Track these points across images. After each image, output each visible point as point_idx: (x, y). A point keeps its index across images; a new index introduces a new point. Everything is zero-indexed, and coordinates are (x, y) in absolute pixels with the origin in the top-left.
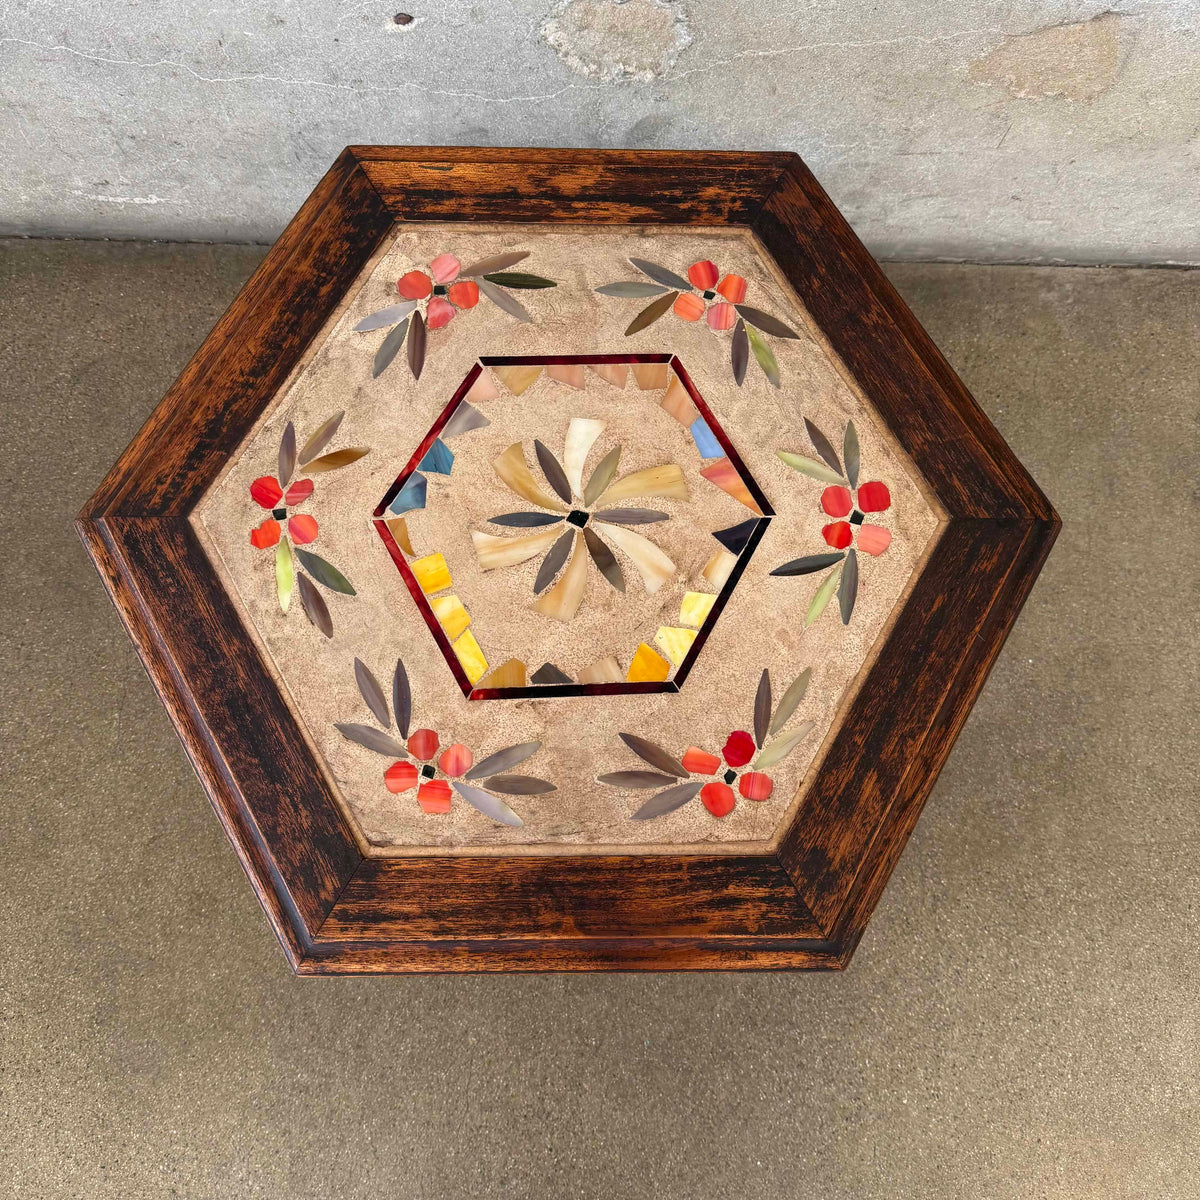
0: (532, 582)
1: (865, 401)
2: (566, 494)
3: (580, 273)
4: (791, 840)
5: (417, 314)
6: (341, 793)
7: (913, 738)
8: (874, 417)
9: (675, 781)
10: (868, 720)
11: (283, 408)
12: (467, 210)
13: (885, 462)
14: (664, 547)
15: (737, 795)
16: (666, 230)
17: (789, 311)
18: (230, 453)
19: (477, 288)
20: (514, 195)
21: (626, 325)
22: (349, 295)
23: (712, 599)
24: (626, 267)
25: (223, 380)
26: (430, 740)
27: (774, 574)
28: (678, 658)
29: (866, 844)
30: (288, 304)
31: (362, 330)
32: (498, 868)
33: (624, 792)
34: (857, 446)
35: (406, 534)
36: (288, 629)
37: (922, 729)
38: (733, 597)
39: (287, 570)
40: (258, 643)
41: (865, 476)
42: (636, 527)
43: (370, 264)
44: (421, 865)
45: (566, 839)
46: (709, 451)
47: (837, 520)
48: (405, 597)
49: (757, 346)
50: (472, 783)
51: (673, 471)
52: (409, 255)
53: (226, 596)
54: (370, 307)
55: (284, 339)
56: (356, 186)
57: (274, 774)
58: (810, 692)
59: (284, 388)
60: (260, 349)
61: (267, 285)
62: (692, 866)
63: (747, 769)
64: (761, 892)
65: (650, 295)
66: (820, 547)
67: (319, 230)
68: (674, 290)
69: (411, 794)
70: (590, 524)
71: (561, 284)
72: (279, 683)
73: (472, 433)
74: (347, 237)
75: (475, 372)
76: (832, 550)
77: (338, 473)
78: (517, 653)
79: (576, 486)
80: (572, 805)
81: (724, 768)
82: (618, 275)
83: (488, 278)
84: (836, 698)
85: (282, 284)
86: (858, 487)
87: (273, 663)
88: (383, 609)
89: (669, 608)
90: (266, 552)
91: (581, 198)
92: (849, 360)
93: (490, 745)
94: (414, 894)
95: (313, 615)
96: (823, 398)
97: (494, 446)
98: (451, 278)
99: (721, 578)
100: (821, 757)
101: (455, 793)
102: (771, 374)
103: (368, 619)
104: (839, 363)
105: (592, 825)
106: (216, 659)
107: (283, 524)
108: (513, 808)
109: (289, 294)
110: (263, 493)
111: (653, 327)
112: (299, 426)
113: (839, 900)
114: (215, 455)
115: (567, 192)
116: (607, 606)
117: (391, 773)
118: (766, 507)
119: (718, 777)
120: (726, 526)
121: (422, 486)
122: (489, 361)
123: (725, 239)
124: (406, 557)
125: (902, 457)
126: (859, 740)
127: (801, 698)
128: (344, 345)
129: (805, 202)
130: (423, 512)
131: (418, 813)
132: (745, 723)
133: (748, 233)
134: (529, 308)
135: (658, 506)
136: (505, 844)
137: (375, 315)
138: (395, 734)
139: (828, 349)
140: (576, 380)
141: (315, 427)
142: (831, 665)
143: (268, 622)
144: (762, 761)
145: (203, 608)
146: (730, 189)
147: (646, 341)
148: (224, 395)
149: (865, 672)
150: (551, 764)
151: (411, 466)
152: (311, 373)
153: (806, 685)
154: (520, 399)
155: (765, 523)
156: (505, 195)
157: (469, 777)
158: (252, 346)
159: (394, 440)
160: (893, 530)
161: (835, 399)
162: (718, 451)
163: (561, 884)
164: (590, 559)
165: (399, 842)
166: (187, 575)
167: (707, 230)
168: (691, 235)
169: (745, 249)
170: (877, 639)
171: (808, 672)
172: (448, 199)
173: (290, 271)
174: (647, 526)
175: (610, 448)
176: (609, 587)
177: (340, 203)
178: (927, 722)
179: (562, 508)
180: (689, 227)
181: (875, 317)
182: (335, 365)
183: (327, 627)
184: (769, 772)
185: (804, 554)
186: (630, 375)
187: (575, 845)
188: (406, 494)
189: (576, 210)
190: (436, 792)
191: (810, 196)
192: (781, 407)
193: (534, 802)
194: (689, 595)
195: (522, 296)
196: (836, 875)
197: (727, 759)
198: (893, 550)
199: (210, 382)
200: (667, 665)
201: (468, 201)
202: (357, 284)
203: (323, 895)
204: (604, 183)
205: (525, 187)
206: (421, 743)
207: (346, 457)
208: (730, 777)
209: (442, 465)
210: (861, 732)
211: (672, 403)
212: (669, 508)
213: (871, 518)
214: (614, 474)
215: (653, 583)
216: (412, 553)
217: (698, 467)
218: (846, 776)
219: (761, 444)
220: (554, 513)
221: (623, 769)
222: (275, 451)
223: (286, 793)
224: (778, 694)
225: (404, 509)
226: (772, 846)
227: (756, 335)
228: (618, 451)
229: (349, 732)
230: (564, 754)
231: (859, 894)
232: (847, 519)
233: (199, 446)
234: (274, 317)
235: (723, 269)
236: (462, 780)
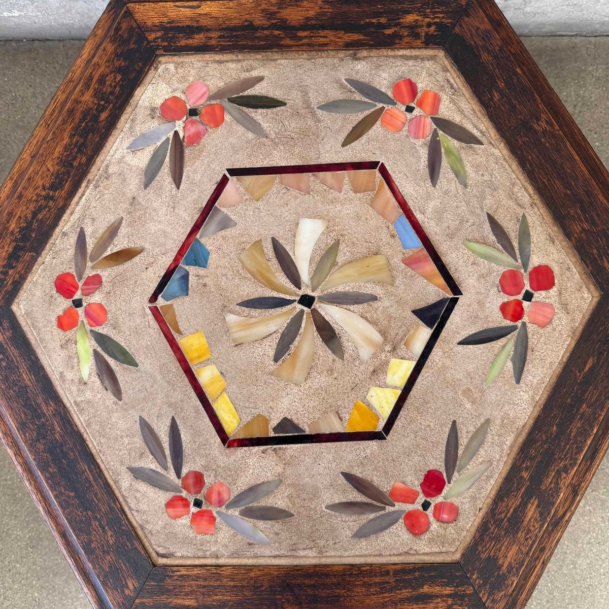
0: (272, 353)
1: (536, 197)
2: (296, 281)
3: (305, 93)
4: (471, 551)
5: (176, 133)
6: (136, 519)
7: (566, 473)
8: (543, 210)
9: (384, 509)
10: (532, 459)
11: (76, 216)
12: (213, 42)
13: (552, 249)
14: (373, 323)
15: (432, 519)
16: (374, 53)
17: (475, 120)
18: (39, 254)
19: (223, 109)
20: (250, 27)
21: (342, 137)
22: (123, 119)
23: (412, 365)
24: (342, 86)
25: (30, 194)
26: (198, 479)
27: (461, 343)
28: (385, 411)
29: (528, 553)
30: (76, 129)
31: (134, 148)
32: (252, 574)
33: (345, 518)
34: (529, 235)
35: (174, 316)
36: (88, 395)
37: (572, 465)
38: (428, 363)
39: (85, 347)
40: (68, 405)
41: (536, 261)
42: (352, 307)
43: (138, 92)
44: (196, 571)
45: (302, 553)
46: (410, 243)
47: (512, 298)
48: (175, 367)
49: (449, 152)
50: (230, 512)
51: (380, 260)
52: (168, 83)
53: (42, 368)
54: (140, 129)
55: (75, 158)
56: (124, 26)
57: (86, 505)
58: (489, 438)
59: (76, 199)
60: (57, 168)
61: (60, 112)
62: (396, 572)
63: (439, 499)
64: (448, 591)
65: (362, 111)
66: (499, 321)
67: (98, 65)
68: (381, 105)
69: (185, 520)
70: (316, 305)
71: (289, 103)
72: (85, 436)
73: (223, 233)
74: (119, 70)
75: (224, 182)
76: (508, 323)
77: (120, 268)
78: (262, 410)
79: (305, 274)
80: (306, 528)
81: (421, 498)
82: (336, 94)
83: (232, 100)
84: (508, 443)
85: (71, 112)
86: (529, 270)
87: (80, 420)
88: (159, 377)
89: (378, 372)
90: (70, 334)
91: (304, 27)
92: (522, 162)
93: (243, 484)
94: (191, 593)
95: (107, 383)
96: (502, 194)
97: (240, 244)
98: (202, 101)
99: (418, 347)
100: (496, 488)
101: (218, 519)
102: (460, 176)
103: (148, 385)
104: (514, 165)
105: (322, 542)
106: (39, 417)
107: (80, 311)
108: (262, 529)
109: (77, 121)
110: (64, 286)
111: (364, 139)
112: (88, 231)
113: (505, 595)
114: (27, 256)
115: (294, 23)
116: (331, 371)
117: (170, 504)
118: (455, 288)
119: (417, 506)
120: (423, 304)
121: (185, 277)
122: (234, 172)
123: (422, 59)
124: (175, 335)
125: (564, 243)
126: (525, 475)
127: (482, 443)
128: (121, 161)
129: (486, 25)
130: (187, 299)
131: (191, 533)
132: (437, 463)
133: (441, 54)
134: (265, 125)
135: (369, 289)
136: (256, 557)
137: (143, 136)
138: (172, 475)
139: (506, 152)
140: (303, 186)
141: (101, 231)
142: (506, 416)
143: (74, 389)
144: (451, 493)
145: (27, 378)
146: (426, 16)
147: (358, 152)
148: (32, 206)
149: (532, 422)
150: (290, 497)
151: (176, 260)
152: (96, 187)
153: (486, 433)
154: (260, 204)
155: (454, 301)
156: (243, 28)
157: (228, 507)
158: (51, 166)
159: (162, 240)
160: (556, 306)
161: (511, 196)
162: (417, 243)
163: (299, 586)
164: (316, 334)
165: (179, 554)
166: (13, 352)
167: (407, 52)
168: (395, 57)
169: (439, 68)
170: (541, 396)
171: (488, 422)
172: (198, 33)
173: (77, 101)
174: (361, 306)
175: (331, 242)
176: (331, 356)
177: (113, 41)
178: (576, 459)
179: (295, 293)
180: (393, 49)
181: (544, 125)
182: (114, 179)
183: (118, 393)
184: (456, 501)
185: (485, 327)
186: (346, 180)
187: (308, 557)
188: (173, 284)
189: (301, 38)
190: (204, 519)
191: (491, 20)
192: (467, 203)
193: (277, 526)
194: (394, 362)
195: (258, 115)
196: (504, 577)
197: (424, 492)
198: (556, 321)
199: (20, 197)
200: (377, 418)
201: (214, 35)
202: (129, 109)
203: (127, 592)
204: (323, 14)
205: (259, 20)
206: (191, 481)
207: (125, 255)
208: (426, 506)
209: (200, 260)
210: (527, 468)
211: (380, 203)
212: (378, 291)
213: (539, 296)
214: (334, 264)
215: (365, 352)
216: (179, 332)
217: (400, 256)
218: (514, 503)
219: (451, 236)
220: (288, 297)
221: (344, 500)
222: (71, 252)
223: (96, 518)
224: (463, 441)
225: (173, 297)
226: (457, 556)
227: (448, 142)
228: (337, 244)
229: (138, 474)
230: (298, 488)
231: (520, 588)
232: (520, 297)
233: (15, 248)
234: (66, 140)
235: (421, 86)
236: (223, 509)
